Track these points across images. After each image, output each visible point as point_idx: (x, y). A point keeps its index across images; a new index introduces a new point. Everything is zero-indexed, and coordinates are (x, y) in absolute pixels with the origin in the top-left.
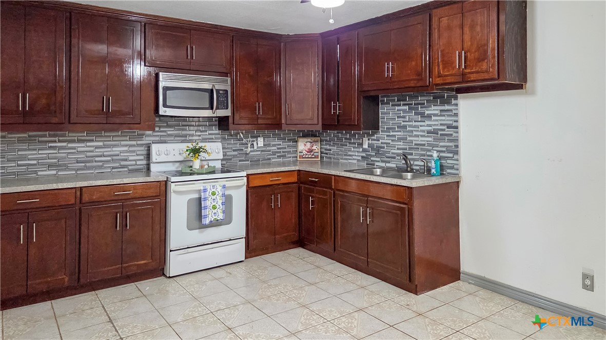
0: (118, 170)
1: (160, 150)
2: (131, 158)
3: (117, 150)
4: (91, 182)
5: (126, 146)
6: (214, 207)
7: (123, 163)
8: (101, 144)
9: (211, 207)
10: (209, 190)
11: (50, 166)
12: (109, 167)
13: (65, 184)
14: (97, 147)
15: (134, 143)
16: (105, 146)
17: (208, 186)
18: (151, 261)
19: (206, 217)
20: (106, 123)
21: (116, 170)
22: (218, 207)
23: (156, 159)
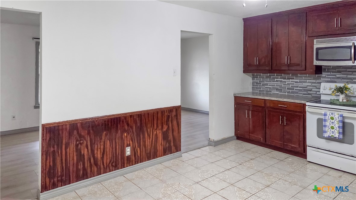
0: (306, 96)
1: (326, 86)
2: (313, 90)
3: (305, 84)
4: (270, 98)
5: (310, 82)
6: (332, 128)
7: (309, 92)
8: (298, 81)
9: (330, 127)
10: (328, 115)
11: (277, 89)
12: (302, 93)
13: (260, 97)
14: (296, 82)
15: (315, 81)
16: (300, 82)
17: (328, 113)
18: (298, 147)
19: (325, 132)
20: (288, 70)
21: (305, 95)
22: (335, 128)
23: (322, 92)
